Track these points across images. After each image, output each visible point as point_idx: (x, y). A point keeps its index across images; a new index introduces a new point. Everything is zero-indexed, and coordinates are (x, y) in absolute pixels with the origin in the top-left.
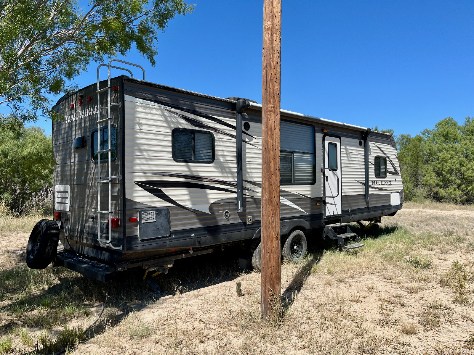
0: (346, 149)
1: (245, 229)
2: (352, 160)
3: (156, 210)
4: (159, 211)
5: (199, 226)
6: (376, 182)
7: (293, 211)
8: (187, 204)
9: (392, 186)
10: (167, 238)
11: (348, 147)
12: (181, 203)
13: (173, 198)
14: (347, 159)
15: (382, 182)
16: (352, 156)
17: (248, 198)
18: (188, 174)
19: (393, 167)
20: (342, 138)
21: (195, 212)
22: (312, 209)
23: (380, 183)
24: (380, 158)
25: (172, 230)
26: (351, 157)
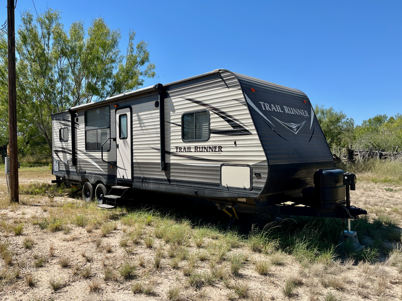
0: (138, 116)
1: (77, 175)
2: (145, 126)
5: (65, 169)
6: (185, 148)
7: (97, 170)
8: (63, 160)
9: (222, 154)
10: (58, 172)
11: (140, 114)
12: (61, 159)
14: (139, 125)
15: (196, 148)
16: (144, 121)
17: (78, 159)
19: (228, 121)
20: (132, 107)
21: (64, 163)
22: (109, 170)
23: (193, 150)
24: (193, 114)
26: (143, 123)
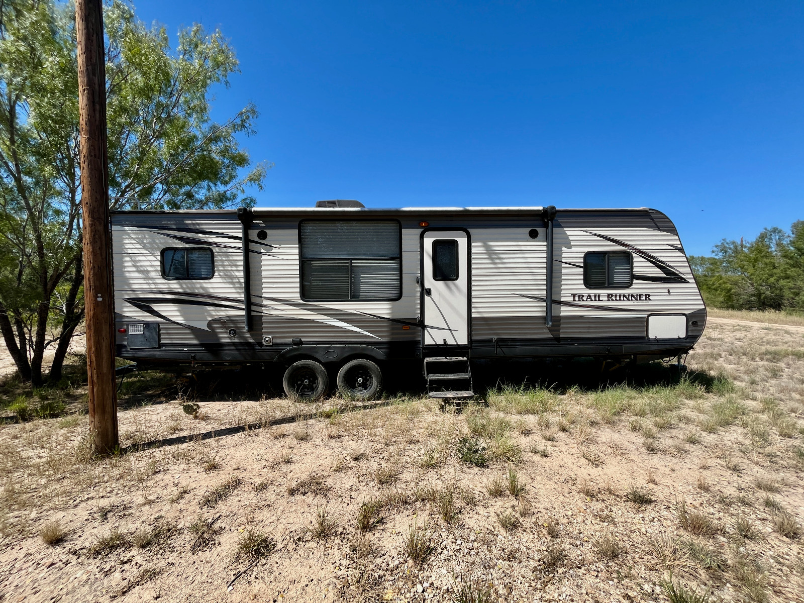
0: (487, 246)
1: (260, 349)
2: (503, 263)
3: (144, 324)
4: (147, 325)
5: (195, 341)
6: (589, 296)
7: (350, 334)
8: (180, 319)
10: (157, 350)
11: (491, 244)
12: (173, 319)
13: (163, 314)
14: (488, 261)
15: (611, 295)
16: (502, 256)
17: (265, 316)
18: (181, 291)
19: (662, 268)
20: (471, 231)
21: (189, 327)
22: (393, 334)
23: (604, 298)
24: (605, 254)
25: (162, 342)
